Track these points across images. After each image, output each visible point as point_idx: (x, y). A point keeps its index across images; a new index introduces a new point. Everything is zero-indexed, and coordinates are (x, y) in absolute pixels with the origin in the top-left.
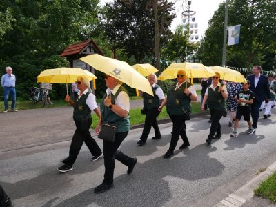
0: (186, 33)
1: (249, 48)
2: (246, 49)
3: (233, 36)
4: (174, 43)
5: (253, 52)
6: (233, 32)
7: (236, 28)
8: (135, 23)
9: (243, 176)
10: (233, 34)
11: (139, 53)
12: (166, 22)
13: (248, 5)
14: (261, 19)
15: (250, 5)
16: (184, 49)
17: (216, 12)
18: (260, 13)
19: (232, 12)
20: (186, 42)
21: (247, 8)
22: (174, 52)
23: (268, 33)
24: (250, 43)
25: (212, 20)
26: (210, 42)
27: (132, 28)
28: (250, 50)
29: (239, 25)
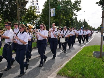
0: (34, 10)
1: (59, 18)
2: (58, 18)
3: (52, 13)
4: (28, 14)
5: (61, 20)
6: (52, 11)
7: (53, 10)
8: (8, 3)
9: (54, 69)
10: (52, 12)
11: (11, 18)
12: (24, 4)
15: (59, 1)
16: (33, 17)
17: (46, 2)
18: (63, 4)
19: (52, 3)
20: (34, 14)
21: (58, 2)
22: (28, 18)
23: (66, 12)
24: (60, 16)
25: (44, 5)
26: (44, 15)
27: (6, 5)
28: (60, 19)
29: (55, 9)
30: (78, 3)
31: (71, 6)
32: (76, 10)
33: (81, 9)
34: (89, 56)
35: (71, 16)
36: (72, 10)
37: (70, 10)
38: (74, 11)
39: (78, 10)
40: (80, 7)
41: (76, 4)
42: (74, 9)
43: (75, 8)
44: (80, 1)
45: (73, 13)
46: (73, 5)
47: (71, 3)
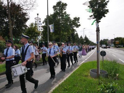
2: (59, 35)
3: (52, 29)
4: (29, 31)
5: (61, 36)
13: (58, 17)
14: (62, 23)
15: (59, 18)
16: (35, 34)
17: (45, 19)
20: (35, 31)
25: (44, 22)
29: (53, 24)
30: (77, 19)
31: (70, 23)
32: (75, 26)
33: (80, 25)
34: (85, 76)
35: (71, 32)
36: (71, 26)
37: (70, 26)
38: (74, 27)
39: (78, 26)
40: (79, 23)
41: (75, 21)
42: (74, 26)
43: (74, 24)
44: (79, 18)
45: (73, 29)
46: (73, 22)
47: (71, 20)
